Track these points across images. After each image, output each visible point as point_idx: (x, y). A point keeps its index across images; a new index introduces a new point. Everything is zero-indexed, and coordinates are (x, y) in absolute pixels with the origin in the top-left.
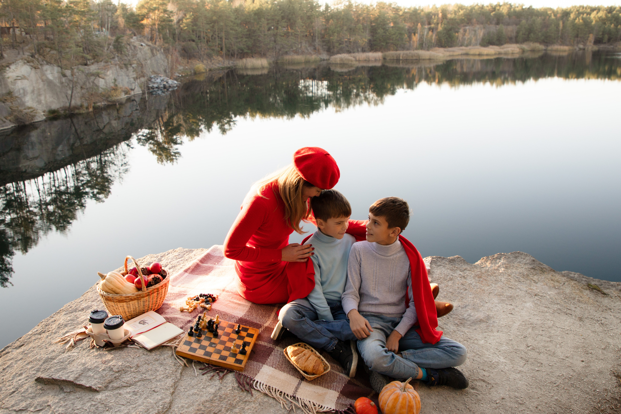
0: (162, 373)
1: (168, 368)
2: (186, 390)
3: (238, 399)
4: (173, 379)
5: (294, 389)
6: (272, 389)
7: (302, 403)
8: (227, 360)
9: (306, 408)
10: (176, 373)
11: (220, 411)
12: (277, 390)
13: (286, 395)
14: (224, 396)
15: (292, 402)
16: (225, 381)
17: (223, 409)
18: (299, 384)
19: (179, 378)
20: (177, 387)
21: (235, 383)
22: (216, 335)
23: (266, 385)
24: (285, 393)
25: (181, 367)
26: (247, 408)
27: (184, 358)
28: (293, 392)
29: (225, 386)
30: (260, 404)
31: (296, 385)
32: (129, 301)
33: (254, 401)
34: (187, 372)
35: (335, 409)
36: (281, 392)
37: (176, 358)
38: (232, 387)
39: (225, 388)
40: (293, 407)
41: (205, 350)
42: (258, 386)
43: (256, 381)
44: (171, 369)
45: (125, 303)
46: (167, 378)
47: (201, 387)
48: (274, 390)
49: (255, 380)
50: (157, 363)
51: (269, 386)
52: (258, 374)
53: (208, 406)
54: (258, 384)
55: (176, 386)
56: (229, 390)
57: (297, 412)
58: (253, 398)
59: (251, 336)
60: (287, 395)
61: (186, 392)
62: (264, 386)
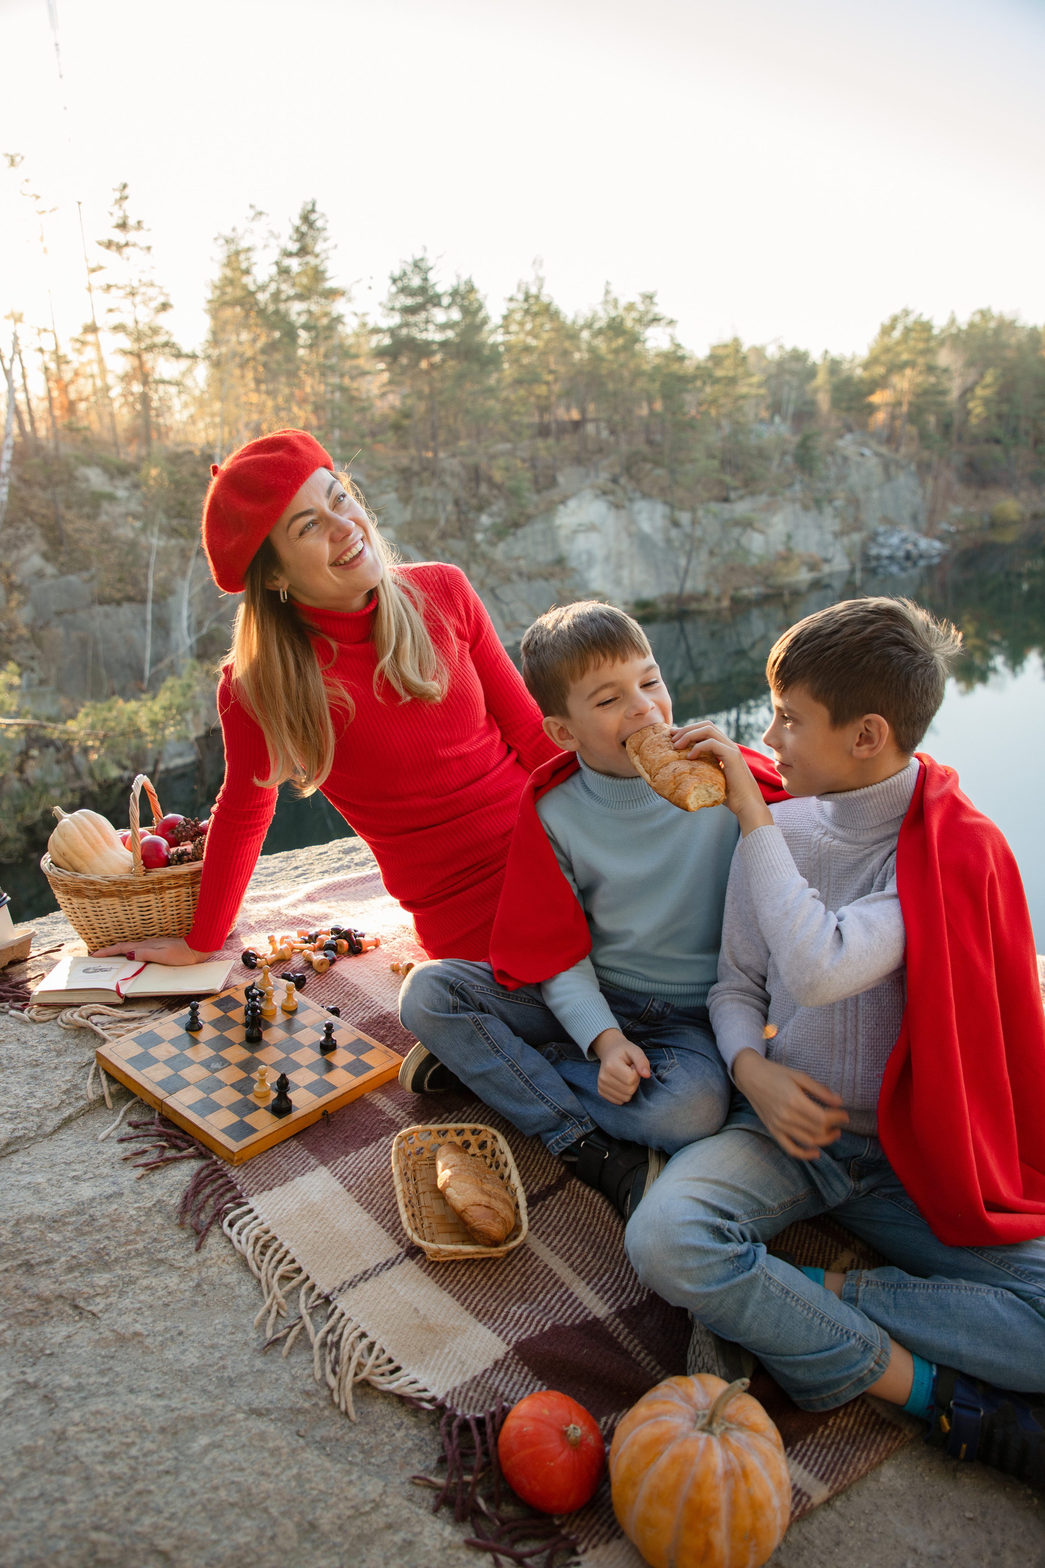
0: (12, 1102)
1: (40, 1094)
2: (26, 1168)
3: (140, 1246)
4: (26, 1128)
5: (352, 1274)
6: (276, 1251)
7: (332, 1330)
8: (210, 1117)
9: (330, 1353)
10: (52, 1115)
11: (49, 1262)
12: (289, 1258)
13: (308, 1284)
14: (102, 1221)
15: (301, 1317)
16: (156, 1177)
17: (63, 1259)
18: (389, 1264)
19: (48, 1129)
20: (14, 1152)
21: (177, 1193)
22: (254, 1040)
23: (267, 1232)
24: (308, 1278)
25: (82, 1103)
26: (145, 1282)
27: (111, 1079)
28: (338, 1284)
29: (139, 1194)
30: (198, 1285)
31: (372, 1265)
32: (96, 897)
33: (190, 1270)
34: (91, 1122)
35: (440, 1396)
36: (299, 1270)
37: (92, 1072)
38: (159, 1201)
39: (132, 1197)
40: (294, 1332)
41: (177, 1071)
42: (239, 1223)
43: (245, 1208)
44: (48, 1099)
45: (86, 900)
46: (10, 1119)
47: (74, 1174)
48: (278, 1256)
49: (247, 1203)
50: (29, 1071)
51: (274, 1238)
52: (275, 1190)
53: (27, 1234)
54: (247, 1219)
55: (11, 1149)
56: (139, 1208)
57: (293, 1360)
58: (192, 1261)
59: (356, 1068)
60: (313, 1288)
61: (21, 1173)
62: (256, 1232)
